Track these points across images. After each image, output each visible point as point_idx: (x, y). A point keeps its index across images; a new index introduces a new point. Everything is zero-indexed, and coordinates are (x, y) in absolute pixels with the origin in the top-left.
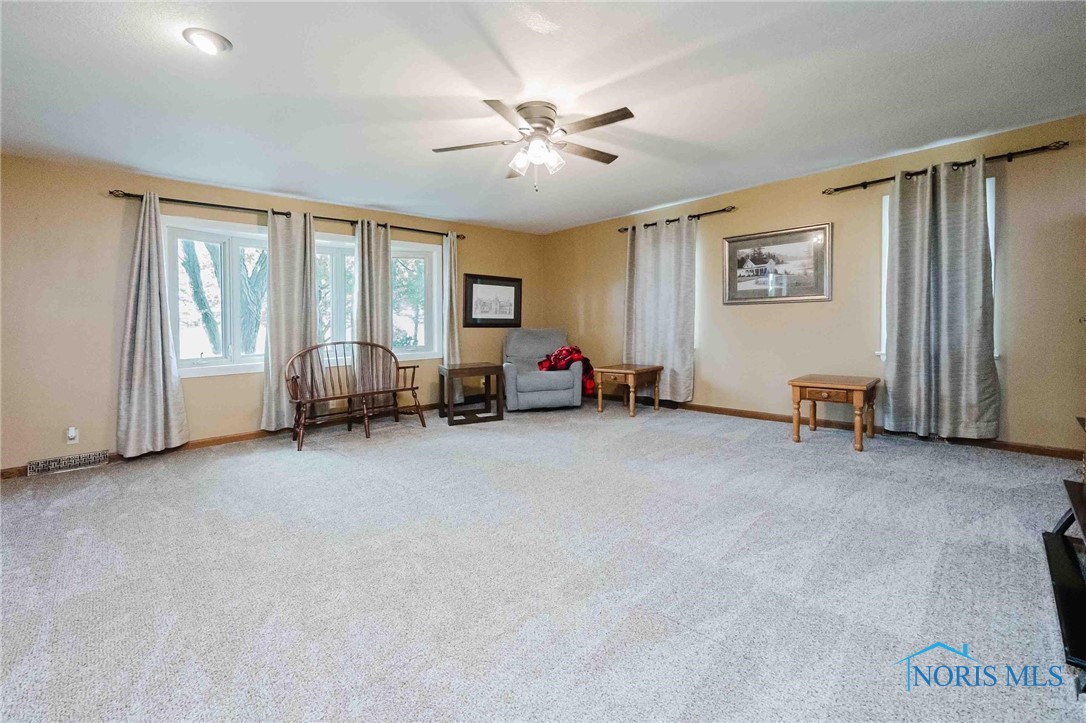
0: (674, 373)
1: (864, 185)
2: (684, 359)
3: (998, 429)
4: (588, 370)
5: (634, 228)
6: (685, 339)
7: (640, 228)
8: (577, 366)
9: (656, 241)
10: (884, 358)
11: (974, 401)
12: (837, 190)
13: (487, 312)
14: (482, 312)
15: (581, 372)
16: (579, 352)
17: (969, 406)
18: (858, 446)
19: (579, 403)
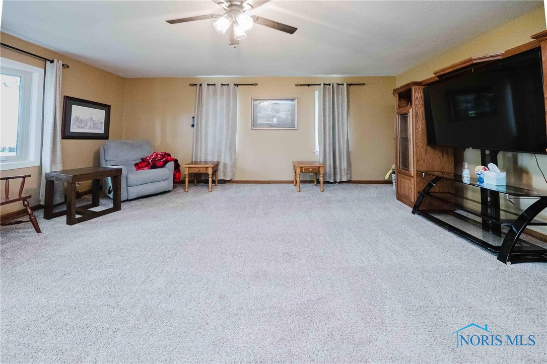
0: (225, 164)
1: (309, 85)
2: (231, 157)
3: (351, 177)
4: (177, 166)
5: (201, 85)
6: (232, 147)
7: (205, 86)
8: (171, 165)
9: (215, 94)
10: (318, 153)
11: (346, 167)
12: (301, 85)
13: (83, 127)
14: (79, 127)
15: (173, 168)
16: (169, 155)
17: (344, 169)
18: (322, 190)
19: (171, 188)
